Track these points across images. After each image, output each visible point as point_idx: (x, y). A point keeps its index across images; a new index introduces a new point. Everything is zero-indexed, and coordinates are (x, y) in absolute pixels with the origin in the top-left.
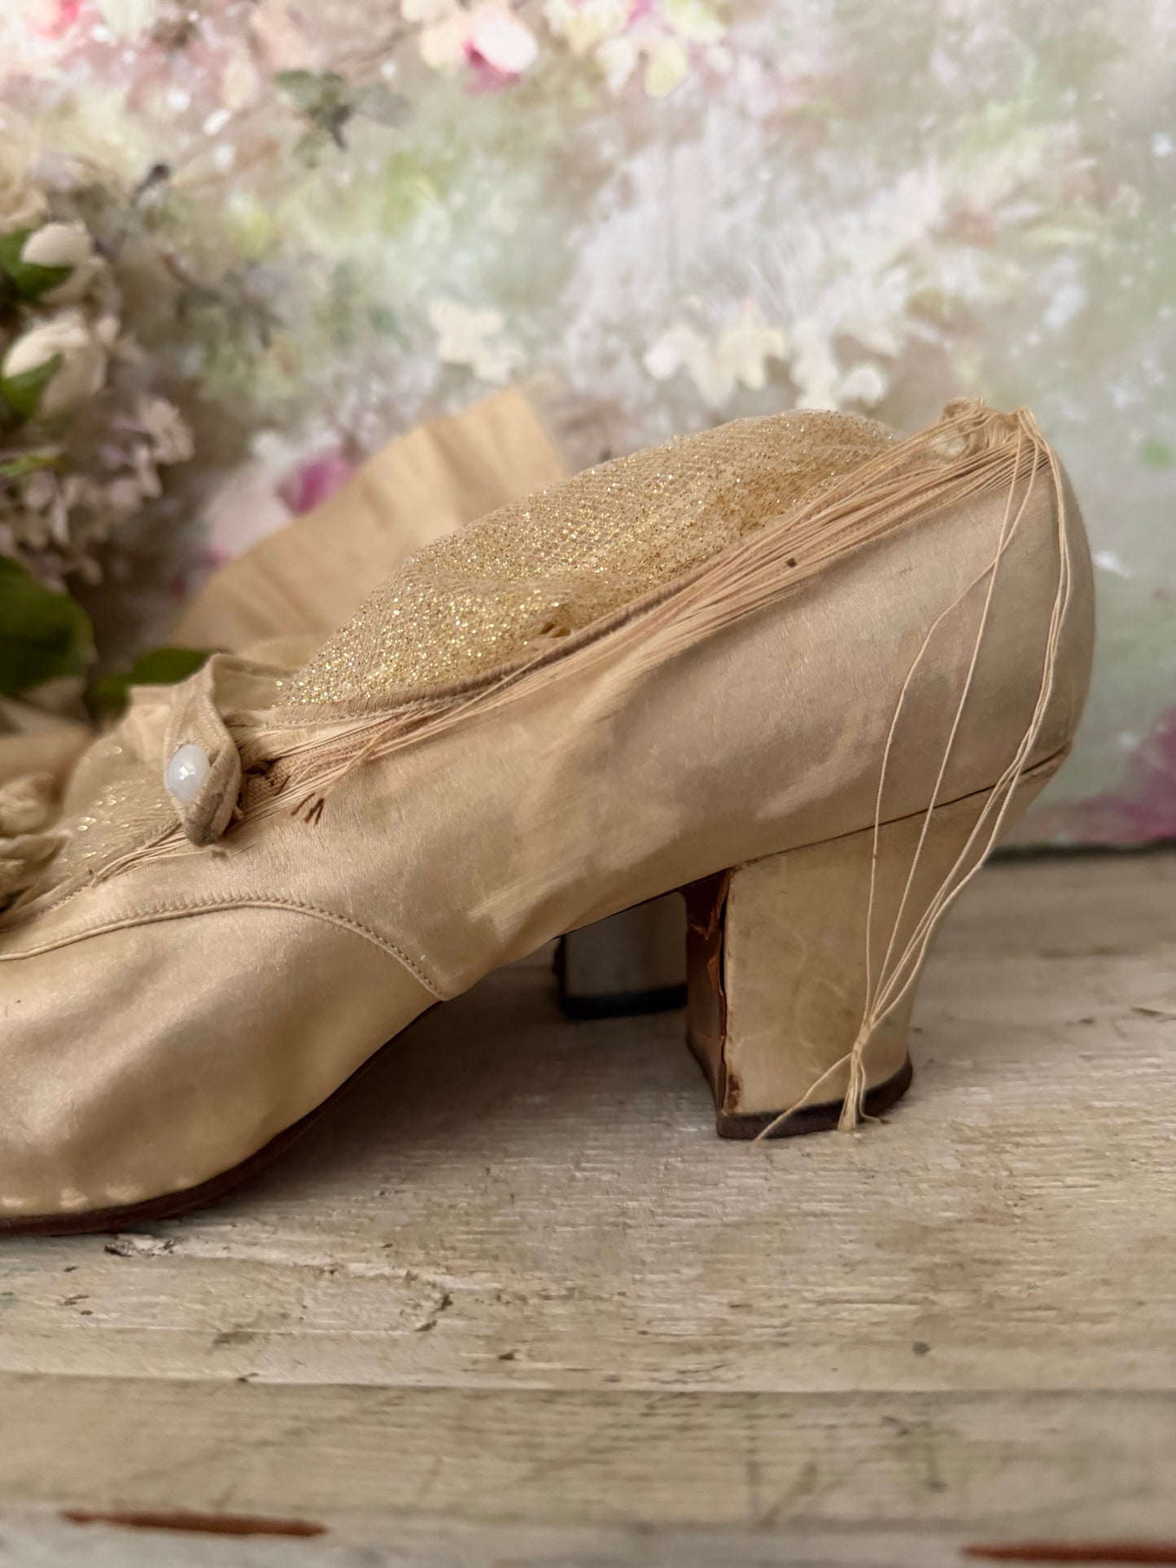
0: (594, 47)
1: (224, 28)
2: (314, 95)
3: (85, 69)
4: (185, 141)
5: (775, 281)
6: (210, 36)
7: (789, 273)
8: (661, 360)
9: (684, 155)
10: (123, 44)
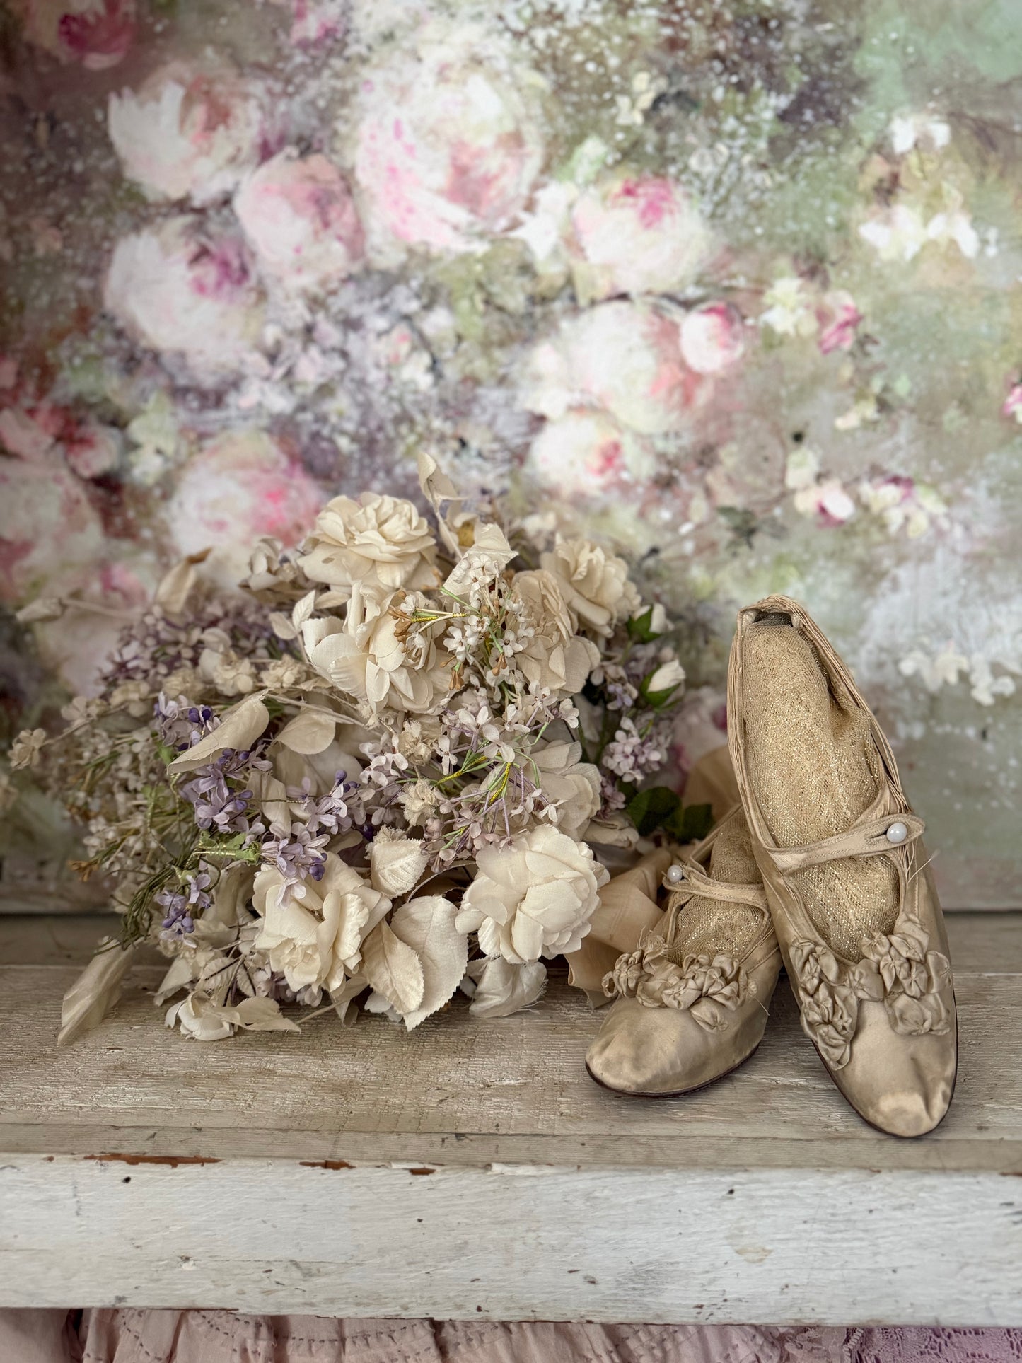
0: (884, 510)
1: (691, 480)
2: (738, 520)
3: (615, 494)
4: (668, 537)
5: (964, 633)
6: (685, 485)
7: (971, 631)
8: (907, 667)
9: (924, 569)
10: (637, 483)
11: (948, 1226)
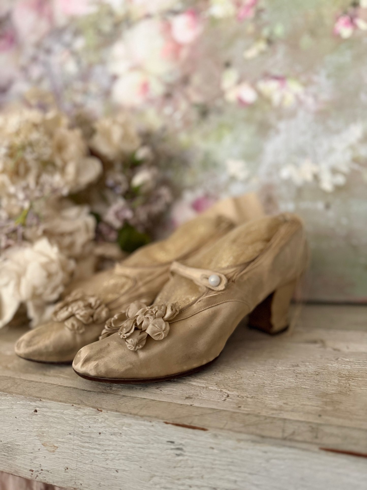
0: (270, 94)
2: (200, 109)
3: (148, 104)
6: (176, 96)
7: (319, 151)
8: (285, 174)
9: (292, 122)
10: (155, 98)
11: (141, 450)
